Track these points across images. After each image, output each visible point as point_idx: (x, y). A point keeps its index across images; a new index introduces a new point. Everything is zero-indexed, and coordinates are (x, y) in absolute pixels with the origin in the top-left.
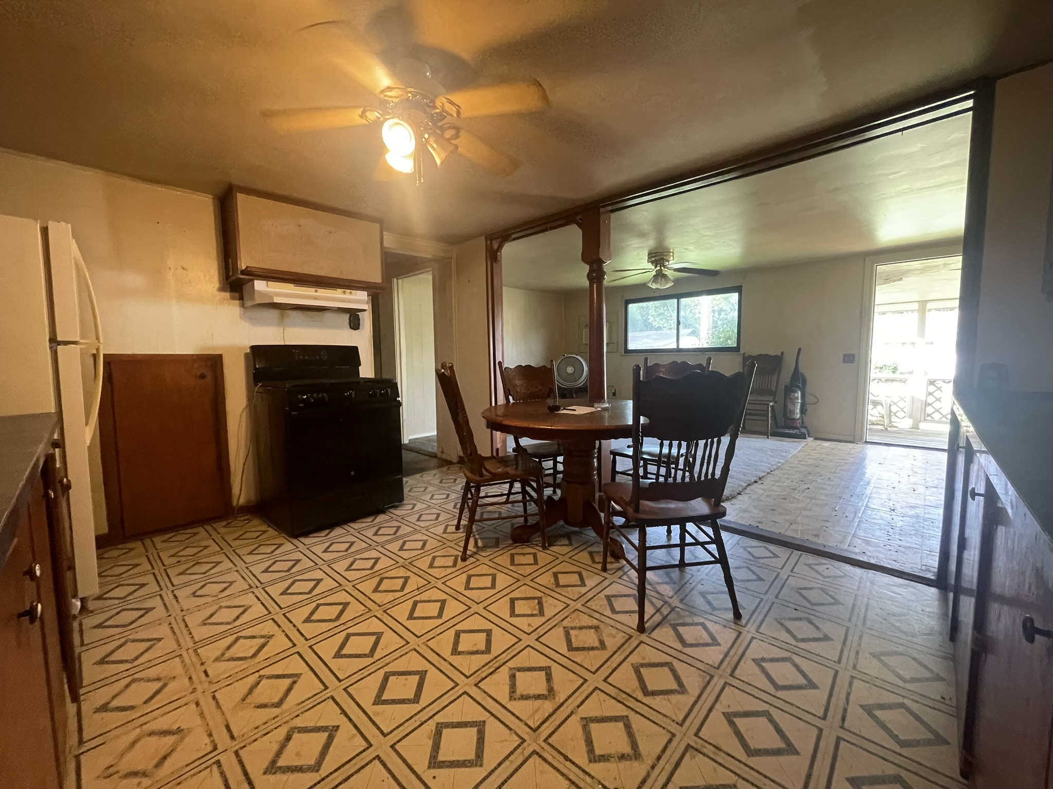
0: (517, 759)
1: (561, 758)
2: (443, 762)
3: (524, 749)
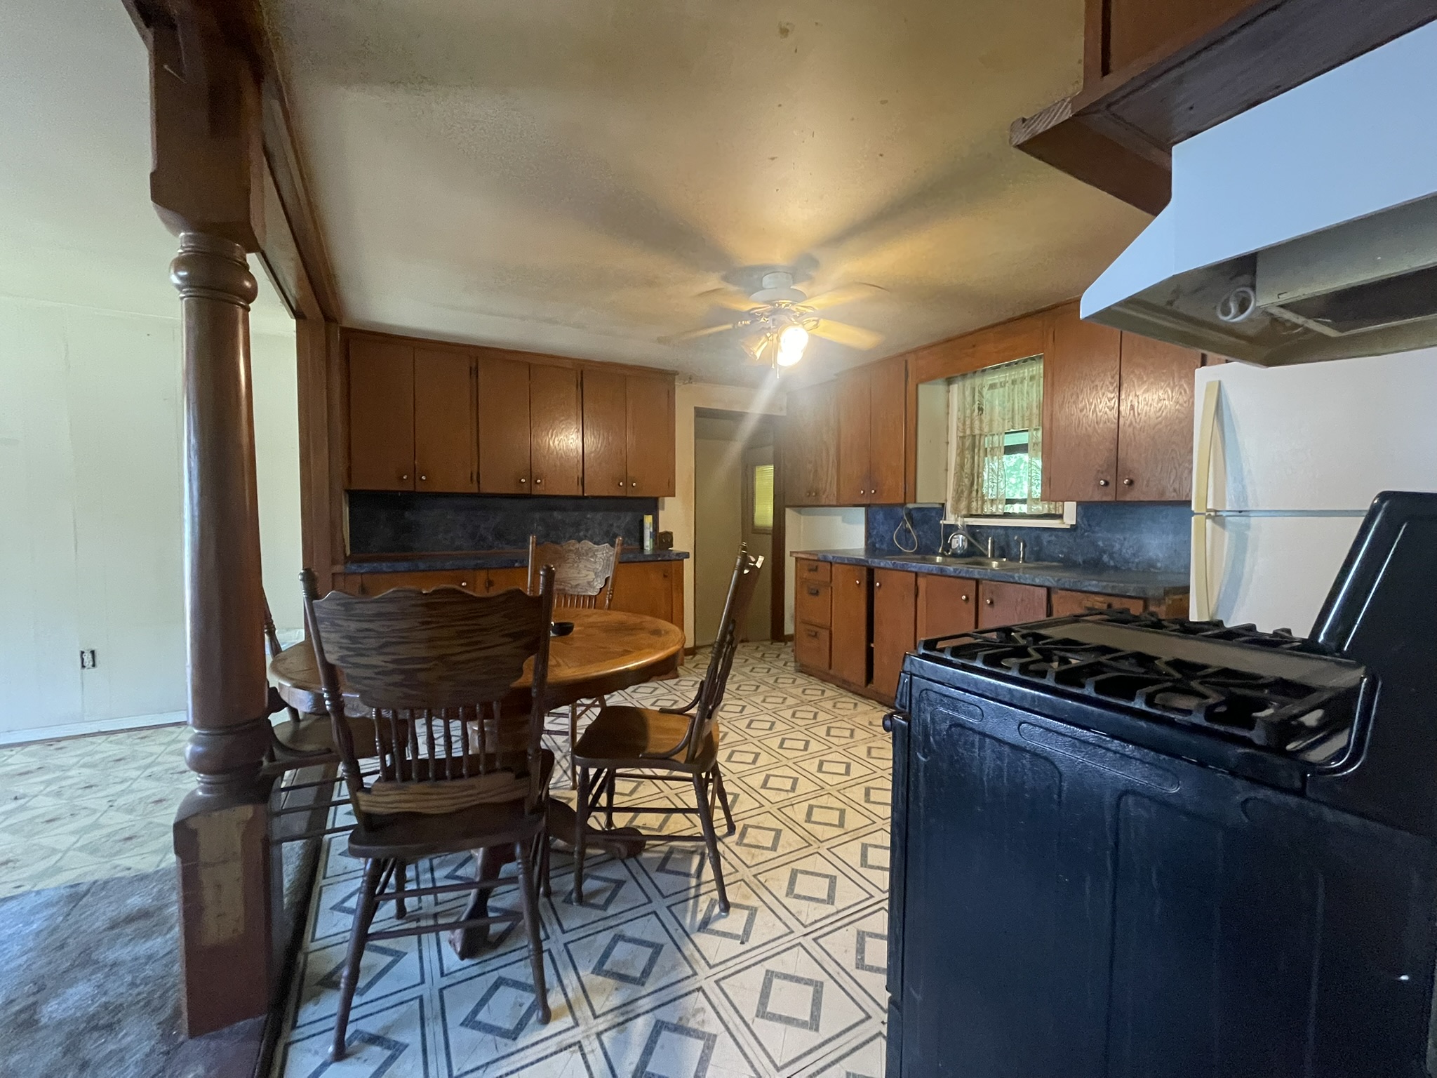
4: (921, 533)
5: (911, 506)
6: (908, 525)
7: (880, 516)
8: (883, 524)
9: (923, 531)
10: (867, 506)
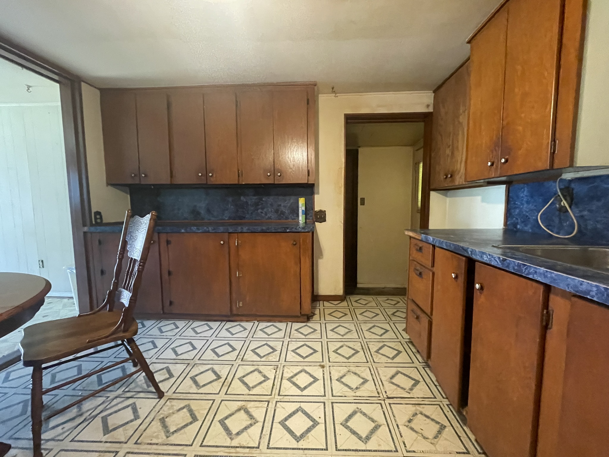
0: (286, 399)
1: (275, 387)
2: (312, 420)
3: (280, 399)
4: (585, 213)
5: (568, 176)
6: (564, 203)
7: (524, 193)
8: (528, 202)
9: (590, 211)
10: (508, 183)
